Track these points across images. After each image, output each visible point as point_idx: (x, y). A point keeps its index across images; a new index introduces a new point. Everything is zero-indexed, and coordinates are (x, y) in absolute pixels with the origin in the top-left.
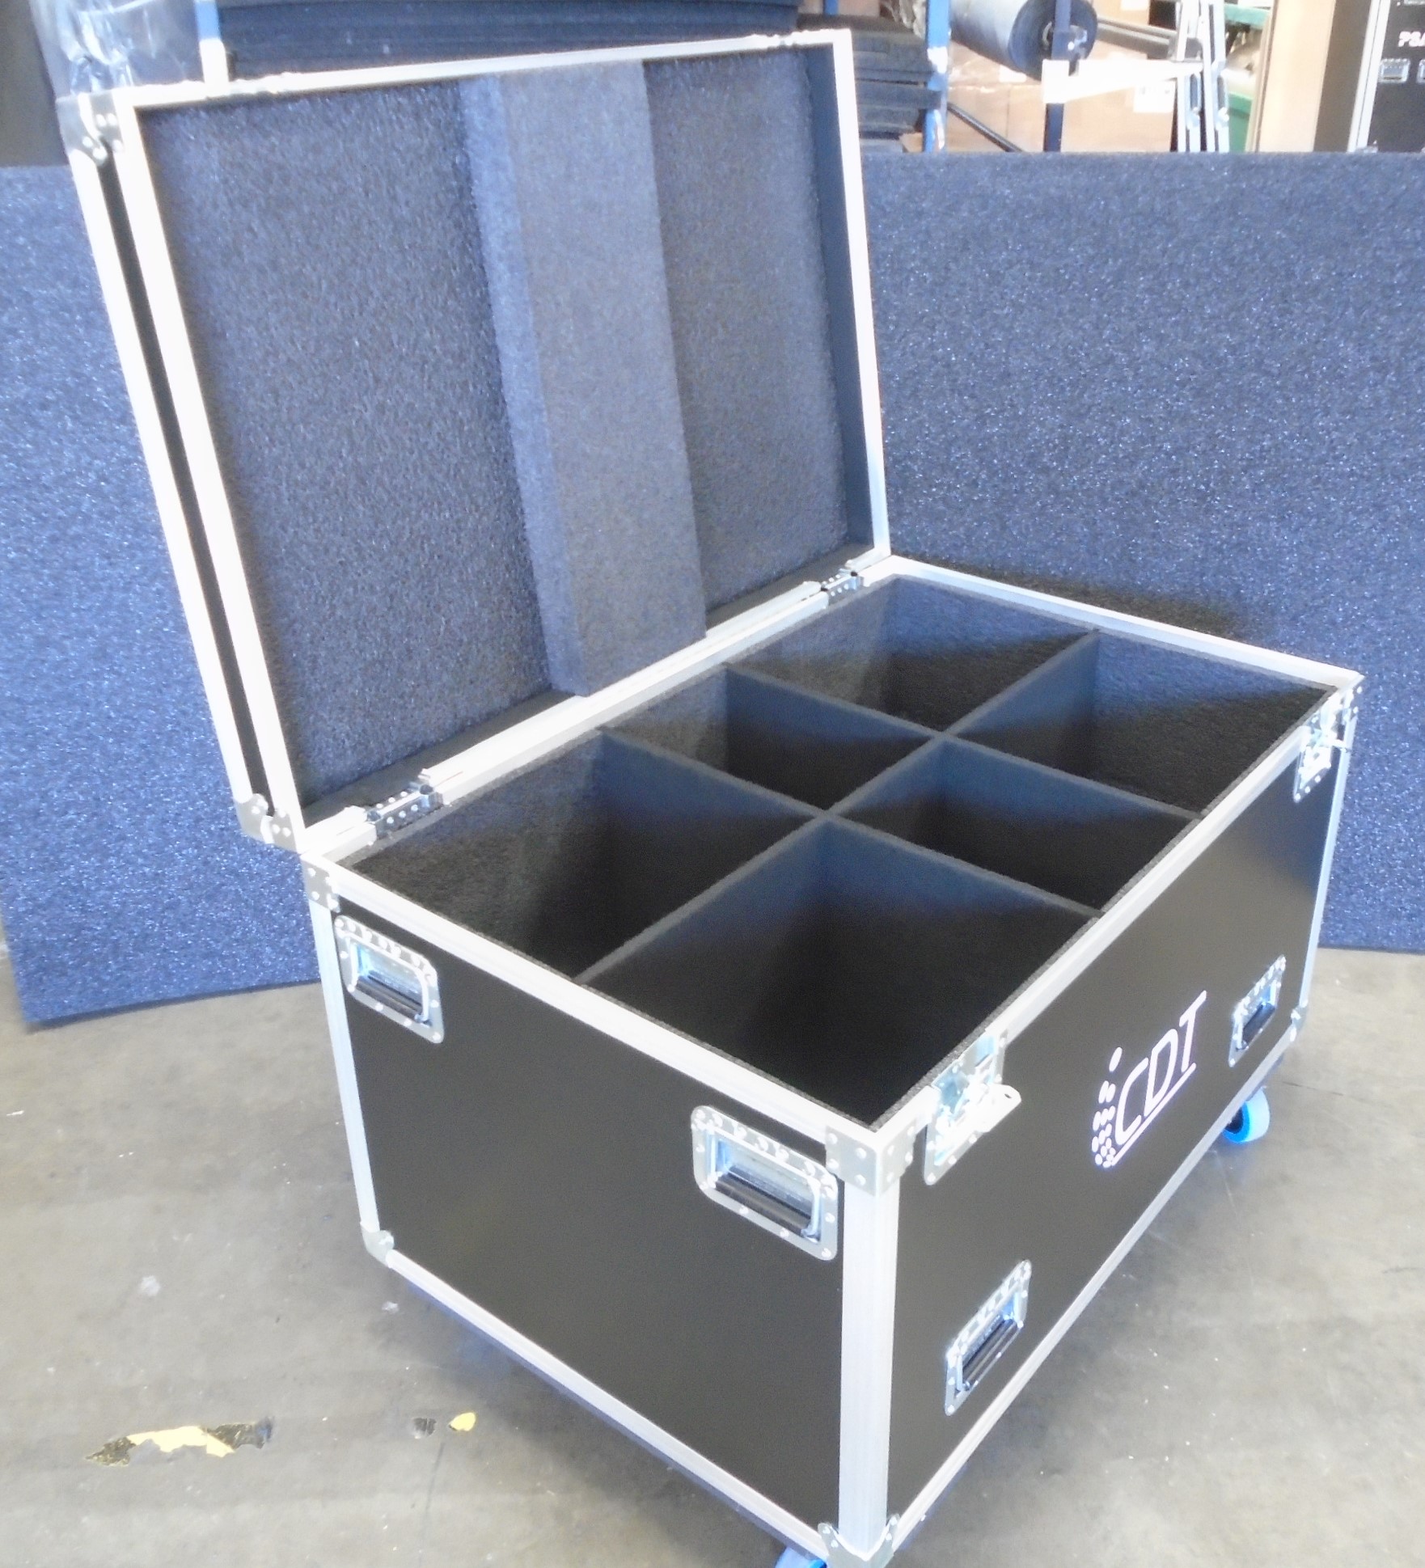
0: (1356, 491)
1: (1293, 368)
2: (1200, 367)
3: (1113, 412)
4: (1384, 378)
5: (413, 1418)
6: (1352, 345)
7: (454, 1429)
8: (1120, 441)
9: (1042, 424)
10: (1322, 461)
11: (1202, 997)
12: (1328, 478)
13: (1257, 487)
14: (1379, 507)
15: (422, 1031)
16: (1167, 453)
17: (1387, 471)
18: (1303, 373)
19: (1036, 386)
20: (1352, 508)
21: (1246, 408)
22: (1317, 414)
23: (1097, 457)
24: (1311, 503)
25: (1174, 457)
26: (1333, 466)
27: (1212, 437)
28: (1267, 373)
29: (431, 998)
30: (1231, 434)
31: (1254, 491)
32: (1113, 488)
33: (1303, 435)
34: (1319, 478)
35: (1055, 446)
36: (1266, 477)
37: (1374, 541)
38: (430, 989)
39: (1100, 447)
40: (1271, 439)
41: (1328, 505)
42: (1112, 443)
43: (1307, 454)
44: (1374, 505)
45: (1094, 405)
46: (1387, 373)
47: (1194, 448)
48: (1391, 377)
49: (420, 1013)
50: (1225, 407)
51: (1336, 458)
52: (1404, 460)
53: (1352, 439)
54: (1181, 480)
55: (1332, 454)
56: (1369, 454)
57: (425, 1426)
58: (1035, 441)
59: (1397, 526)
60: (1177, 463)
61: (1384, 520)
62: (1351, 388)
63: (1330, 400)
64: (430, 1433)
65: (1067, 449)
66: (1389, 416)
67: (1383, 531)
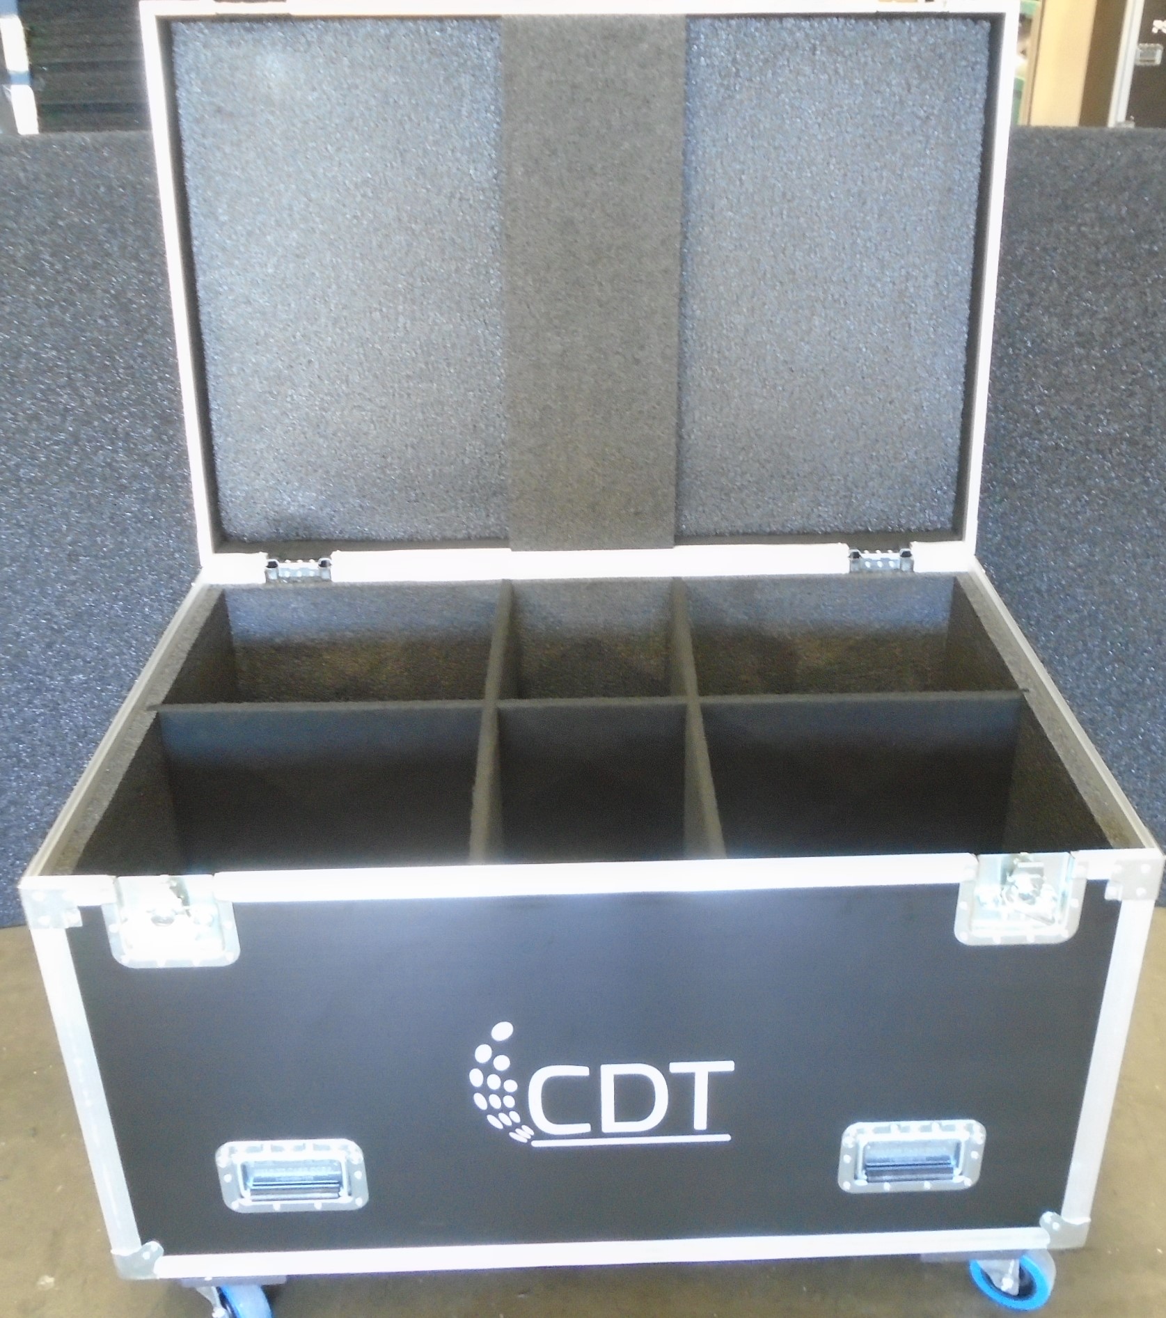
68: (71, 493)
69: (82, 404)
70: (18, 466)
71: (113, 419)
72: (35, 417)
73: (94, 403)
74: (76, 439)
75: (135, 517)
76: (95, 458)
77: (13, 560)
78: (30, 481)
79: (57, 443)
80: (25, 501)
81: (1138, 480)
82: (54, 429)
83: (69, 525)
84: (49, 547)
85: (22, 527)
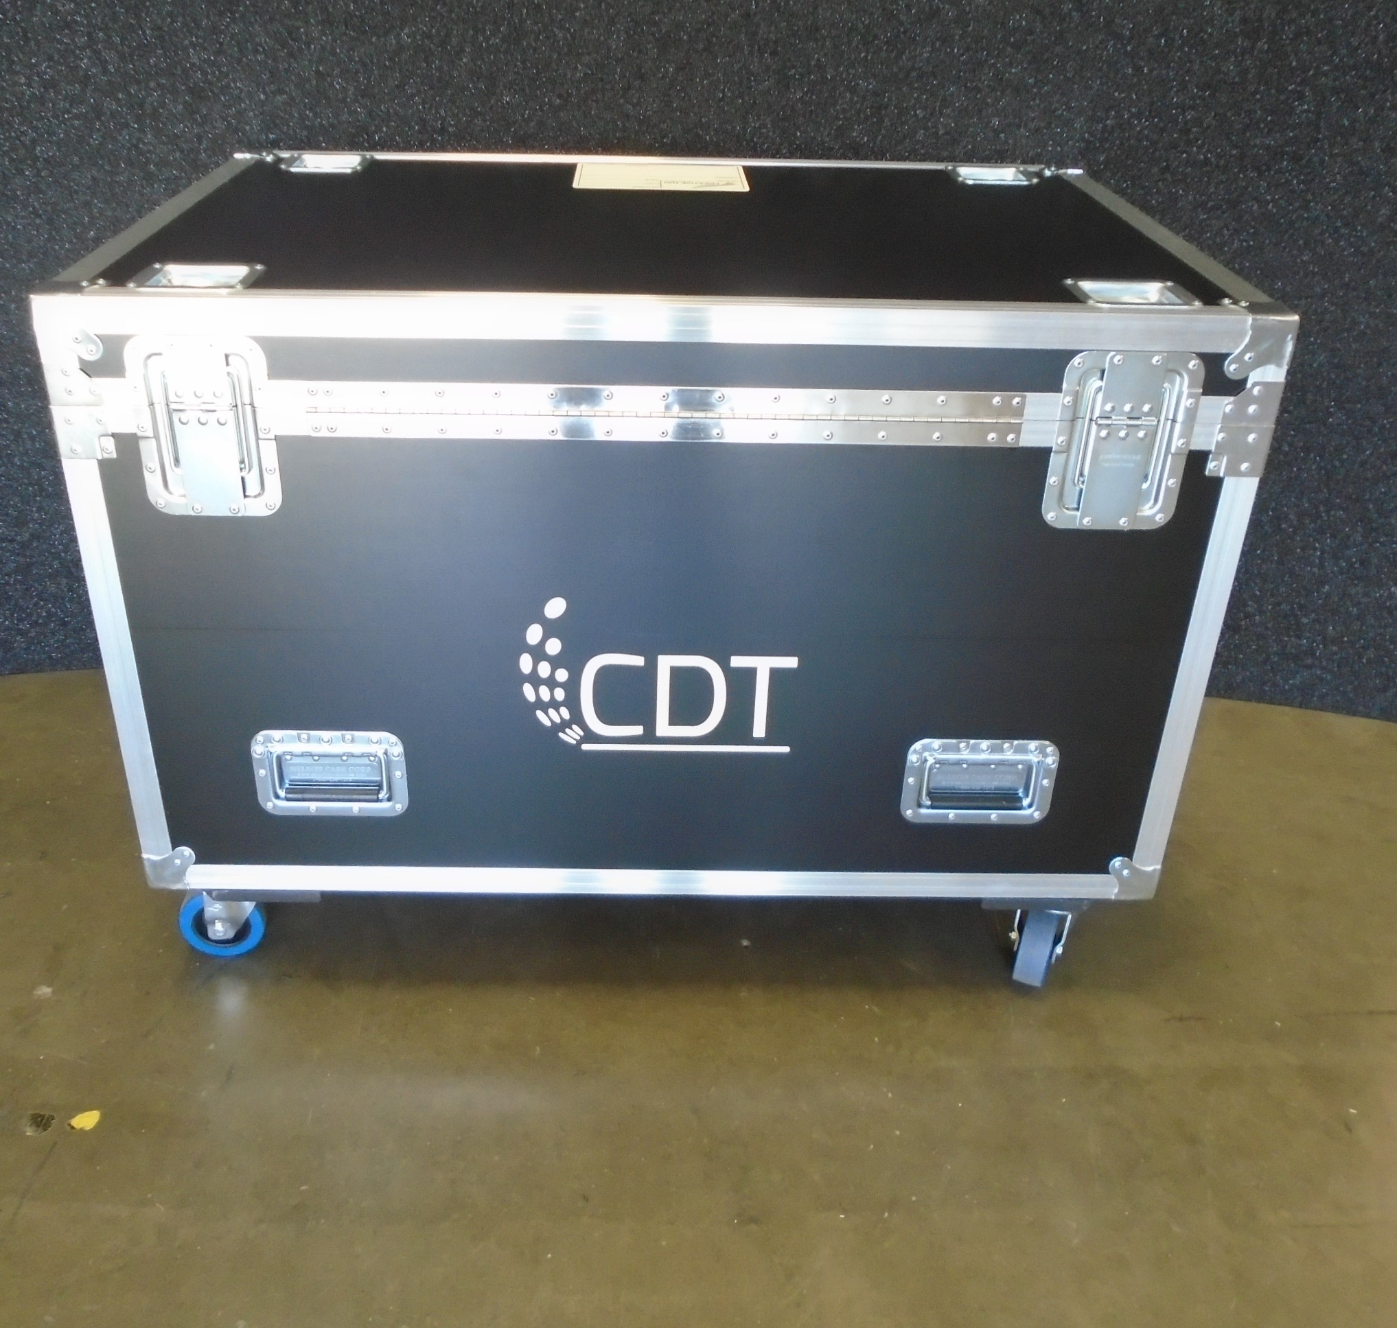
0: (1208, 183)
2: (1039, 27)
3: (935, 78)
4: (1253, 47)
6: (1219, 3)
7: (73, 1127)
9: (853, 90)
10: (1173, 146)
12: (1178, 167)
14: (1233, 204)
17: (1246, 161)
18: (1159, 37)
19: (849, 44)
22: (1173, 87)
24: (1156, 196)
26: (1185, 152)
28: (1118, 37)
30: (1069, 108)
33: (1153, 114)
34: (1167, 167)
35: (867, 118)
36: (1106, 163)
37: (1224, 244)
39: (918, 120)
40: (1115, 117)
43: (1155, 137)
44: (1229, 201)
45: (913, 69)
46: (1259, 39)
47: (1026, 125)
48: (1262, 45)
50: (1065, 76)
51: (1189, 143)
52: (1268, 148)
53: (1209, 120)
55: (1184, 138)
56: (1229, 139)
57: (41, 1122)
58: (844, 111)
60: (1006, 142)
61: (1238, 219)
62: (1214, 58)
63: (1188, 71)
64: (45, 1128)
65: (881, 120)
66: (1256, 92)
67: (1236, 231)
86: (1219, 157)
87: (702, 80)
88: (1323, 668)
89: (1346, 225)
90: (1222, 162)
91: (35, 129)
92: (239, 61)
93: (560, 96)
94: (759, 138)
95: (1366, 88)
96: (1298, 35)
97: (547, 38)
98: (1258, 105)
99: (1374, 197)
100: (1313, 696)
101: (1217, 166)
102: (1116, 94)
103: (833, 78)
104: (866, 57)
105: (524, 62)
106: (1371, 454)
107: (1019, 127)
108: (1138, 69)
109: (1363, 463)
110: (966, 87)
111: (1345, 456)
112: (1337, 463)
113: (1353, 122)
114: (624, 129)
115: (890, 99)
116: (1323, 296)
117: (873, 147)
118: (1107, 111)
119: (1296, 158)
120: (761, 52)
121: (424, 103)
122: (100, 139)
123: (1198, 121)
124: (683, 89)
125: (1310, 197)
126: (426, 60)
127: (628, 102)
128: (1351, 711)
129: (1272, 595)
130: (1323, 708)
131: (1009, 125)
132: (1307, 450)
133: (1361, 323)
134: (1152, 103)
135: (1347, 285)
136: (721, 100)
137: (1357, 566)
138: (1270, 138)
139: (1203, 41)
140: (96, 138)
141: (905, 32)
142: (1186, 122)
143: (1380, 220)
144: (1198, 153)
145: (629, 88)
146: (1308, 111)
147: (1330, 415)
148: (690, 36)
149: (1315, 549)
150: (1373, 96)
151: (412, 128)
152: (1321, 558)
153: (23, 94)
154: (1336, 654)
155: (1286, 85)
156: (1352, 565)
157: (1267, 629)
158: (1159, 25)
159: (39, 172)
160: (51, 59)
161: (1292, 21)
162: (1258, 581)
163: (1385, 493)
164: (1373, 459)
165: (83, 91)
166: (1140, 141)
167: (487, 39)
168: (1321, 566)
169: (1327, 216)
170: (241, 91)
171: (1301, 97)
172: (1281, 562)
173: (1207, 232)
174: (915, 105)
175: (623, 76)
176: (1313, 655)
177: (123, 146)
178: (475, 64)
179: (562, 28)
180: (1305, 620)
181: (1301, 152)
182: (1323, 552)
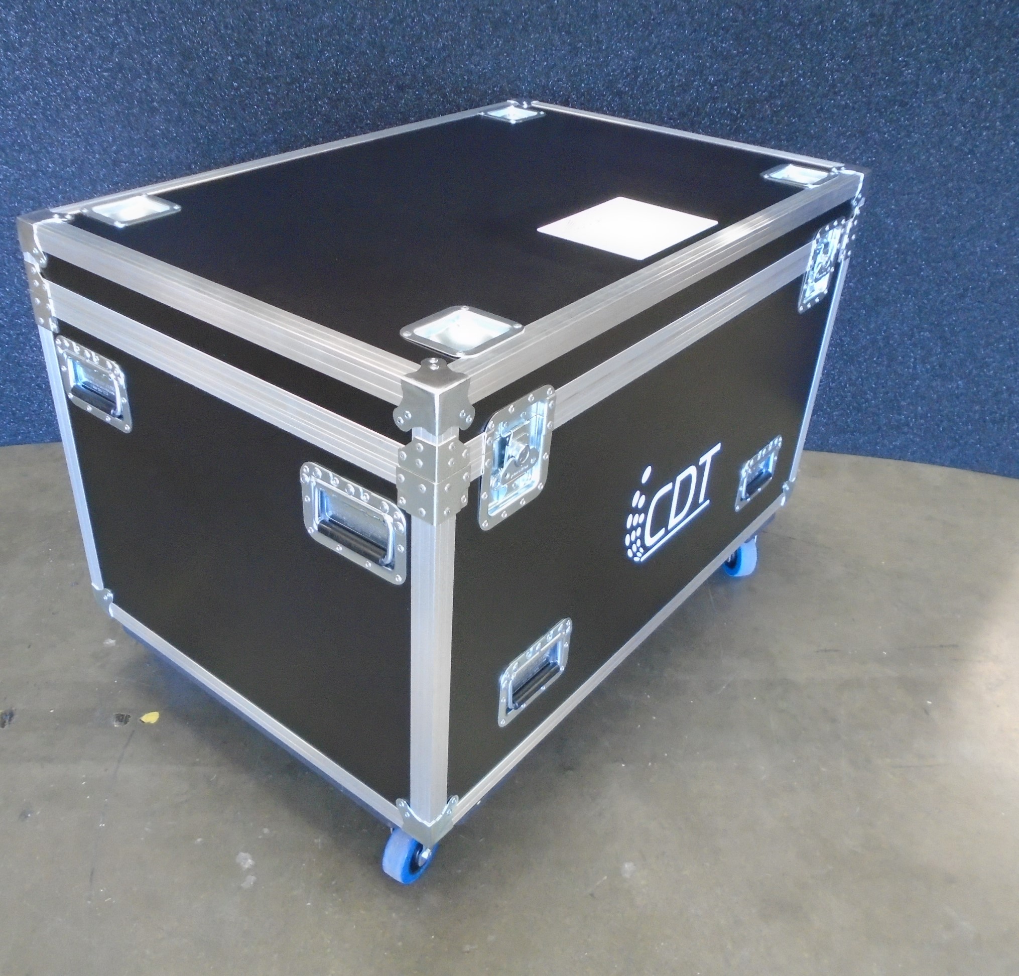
0: (847, 120)
1: (810, 20)
2: (741, 17)
3: (674, 50)
4: (877, 31)
5: (114, 714)
6: (856, 3)
7: (143, 722)
8: (676, 73)
10: (825, 96)
11: (718, 448)
12: (828, 109)
13: (775, 113)
14: (863, 133)
15: (117, 423)
16: (710, 84)
17: (873, 106)
18: (817, 25)
19: (617, 26)
20: (843, 134)
21: (772, 51)
22: (824, 58)
23: (658, 85)
25: (716, 87)
26: (832, 99)
27: (746, 73)
28: (791, 24)
29: (122, 396)
31: (772, 116)
32: (669, 110)
33: (813, 74)
34: (822, 109)
35: (628, 75)
36: (782, 106)
38: (120, 387)
39: (661, 77)
40: (788, 76)
41: (826, 130)
42: (670, 74)
43: (814, 89)
44: (860, 132)
45: (658, 43)
47: (731, 80)
48: (883, 30)
49: (115, 409)
50: (757, 49)
51: (835, 94)
52: (886, 97)
53: (849, 79)
54: (719, 105)
55: (833, 90)
56: (861, 91)
57: (122, 719)
58: (613, 70)
59: (875, 148)
61: (866, 143)
62: (854, 38)
63: (835, 48)
64: (126, 723)
65: (637, 77)
66: (879, 61)
67: (864, 151)
68: (117, 111)
69: (126, 40)
70: (77, 87)
71: (148, 54)
72: (91, 48)
73: (134, 40)
74: (120, 67)
75: (163, 133)
76: (134, 85)
77: (73, 162)
78: (86, 100)
79: (106, 70)
80: (82, 116)
81: (903, 134)
82: (105, 59)
83: (114, 138)
84: (100, 154)
85: (79, 137)
86: (855, 103)
87: (520, 49)
88: (914, 434)
89: (933, 147)
90: (856, 106)
91: (79, 79)
92: (215, 34)
93: (427, 59)
94: (557, 88)
95: (947, 60)
96: (906, 25)
97: (419, 20)
98: (880, 70)
99: (952, 130)
100: (908, 452)
101: (854, 108)
102: (790, 61)
103: (606, 48)
104: (628, 35)
105: (403, 37)
106: (948, 295)
107: (726, 82)
108: (804, 45)
109: (942, 301)
110: (693, 55)
111: (931, 297)
112: (926, 301)
113: (940, 81)
114: (469, 81)
115: (643, 63)
116: (919, 193)
117: (631, 95)
118: (783, 72)
119: (903, 104)
120: (560, 31)
121: (337, 62)
122: (122, 86)
123: (842, 80)
124: (508, 56)
125: (911, 129)
126: (339, 34)
127: (472, 63)
128: (931, 462)
129: (883, 387)
130: (914, 460)
131: (720, 81)
132: (907, 292)
133: (942, 211)
134: (813, 68)
135: (934, 186)
136: (533, 62)
137: (937, 367)
138: (888, 91)
139: (846, 28)
140: (118, 86)
141: (653, 20)
142: (834, 80)
143: (955, 145)
144: (841, 100)
145: (473, 54)
146: (911, 74)
147: (922, 270)
148: (513, 20)
149: (911, 357)
150: (952, 64)
151: (328, 79)
152: (914, 363)
153: (71, 55)
154: (922, 425)
155: (898, 56)
156: (933, 368)
157: (879, 409)
158: (818, 17)
159: (80, 107)
160: (90, 32)
161: (902, 16)
162: (874, 378)
163: (955, 321)
164: (948, 299)
165: (112, 53)
166: (804, 92)
167: (380, 21)
168: (915, 368)
169: (923, 142)
170: (216, 54)
171: (907, 65)
172: (889, 366)
173: (846, 151)
174: (659, 67)
175: (469, 46)
176: (908, 425)
177: (137, 90)
178: (371, 37)
179: (429, 14)
180: (903, 403)
181: (906, 100)
182: (915, 359)
